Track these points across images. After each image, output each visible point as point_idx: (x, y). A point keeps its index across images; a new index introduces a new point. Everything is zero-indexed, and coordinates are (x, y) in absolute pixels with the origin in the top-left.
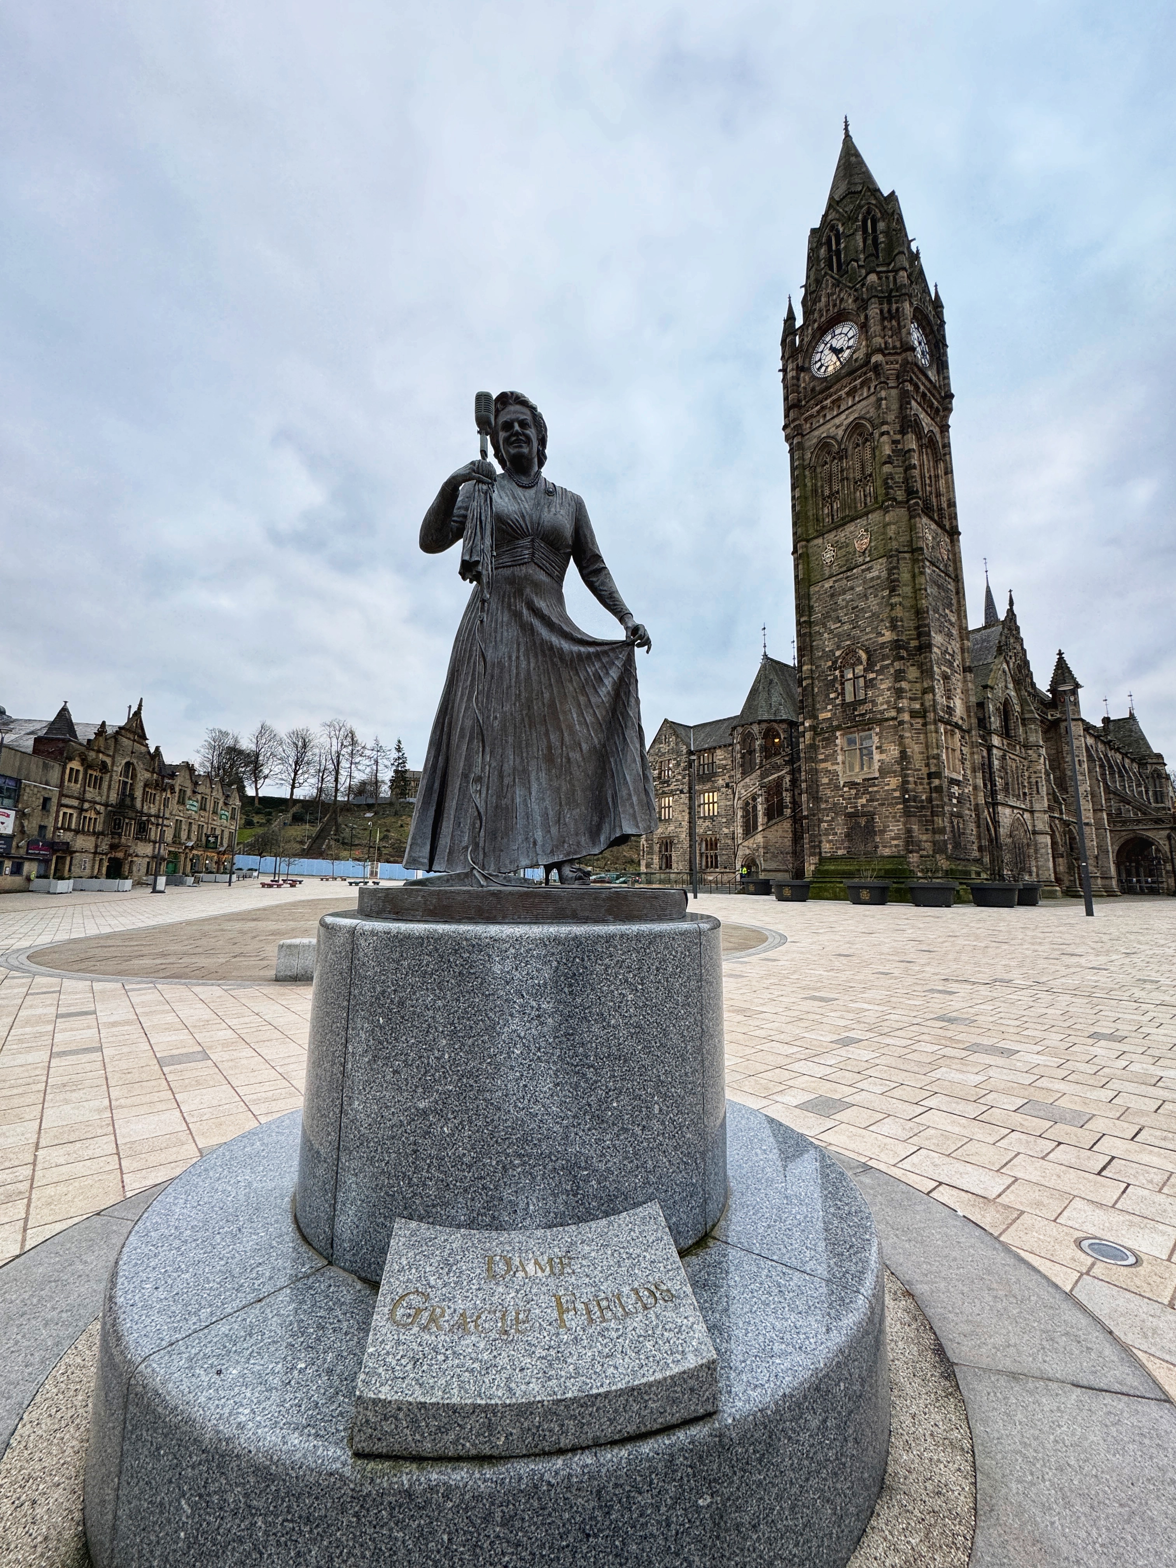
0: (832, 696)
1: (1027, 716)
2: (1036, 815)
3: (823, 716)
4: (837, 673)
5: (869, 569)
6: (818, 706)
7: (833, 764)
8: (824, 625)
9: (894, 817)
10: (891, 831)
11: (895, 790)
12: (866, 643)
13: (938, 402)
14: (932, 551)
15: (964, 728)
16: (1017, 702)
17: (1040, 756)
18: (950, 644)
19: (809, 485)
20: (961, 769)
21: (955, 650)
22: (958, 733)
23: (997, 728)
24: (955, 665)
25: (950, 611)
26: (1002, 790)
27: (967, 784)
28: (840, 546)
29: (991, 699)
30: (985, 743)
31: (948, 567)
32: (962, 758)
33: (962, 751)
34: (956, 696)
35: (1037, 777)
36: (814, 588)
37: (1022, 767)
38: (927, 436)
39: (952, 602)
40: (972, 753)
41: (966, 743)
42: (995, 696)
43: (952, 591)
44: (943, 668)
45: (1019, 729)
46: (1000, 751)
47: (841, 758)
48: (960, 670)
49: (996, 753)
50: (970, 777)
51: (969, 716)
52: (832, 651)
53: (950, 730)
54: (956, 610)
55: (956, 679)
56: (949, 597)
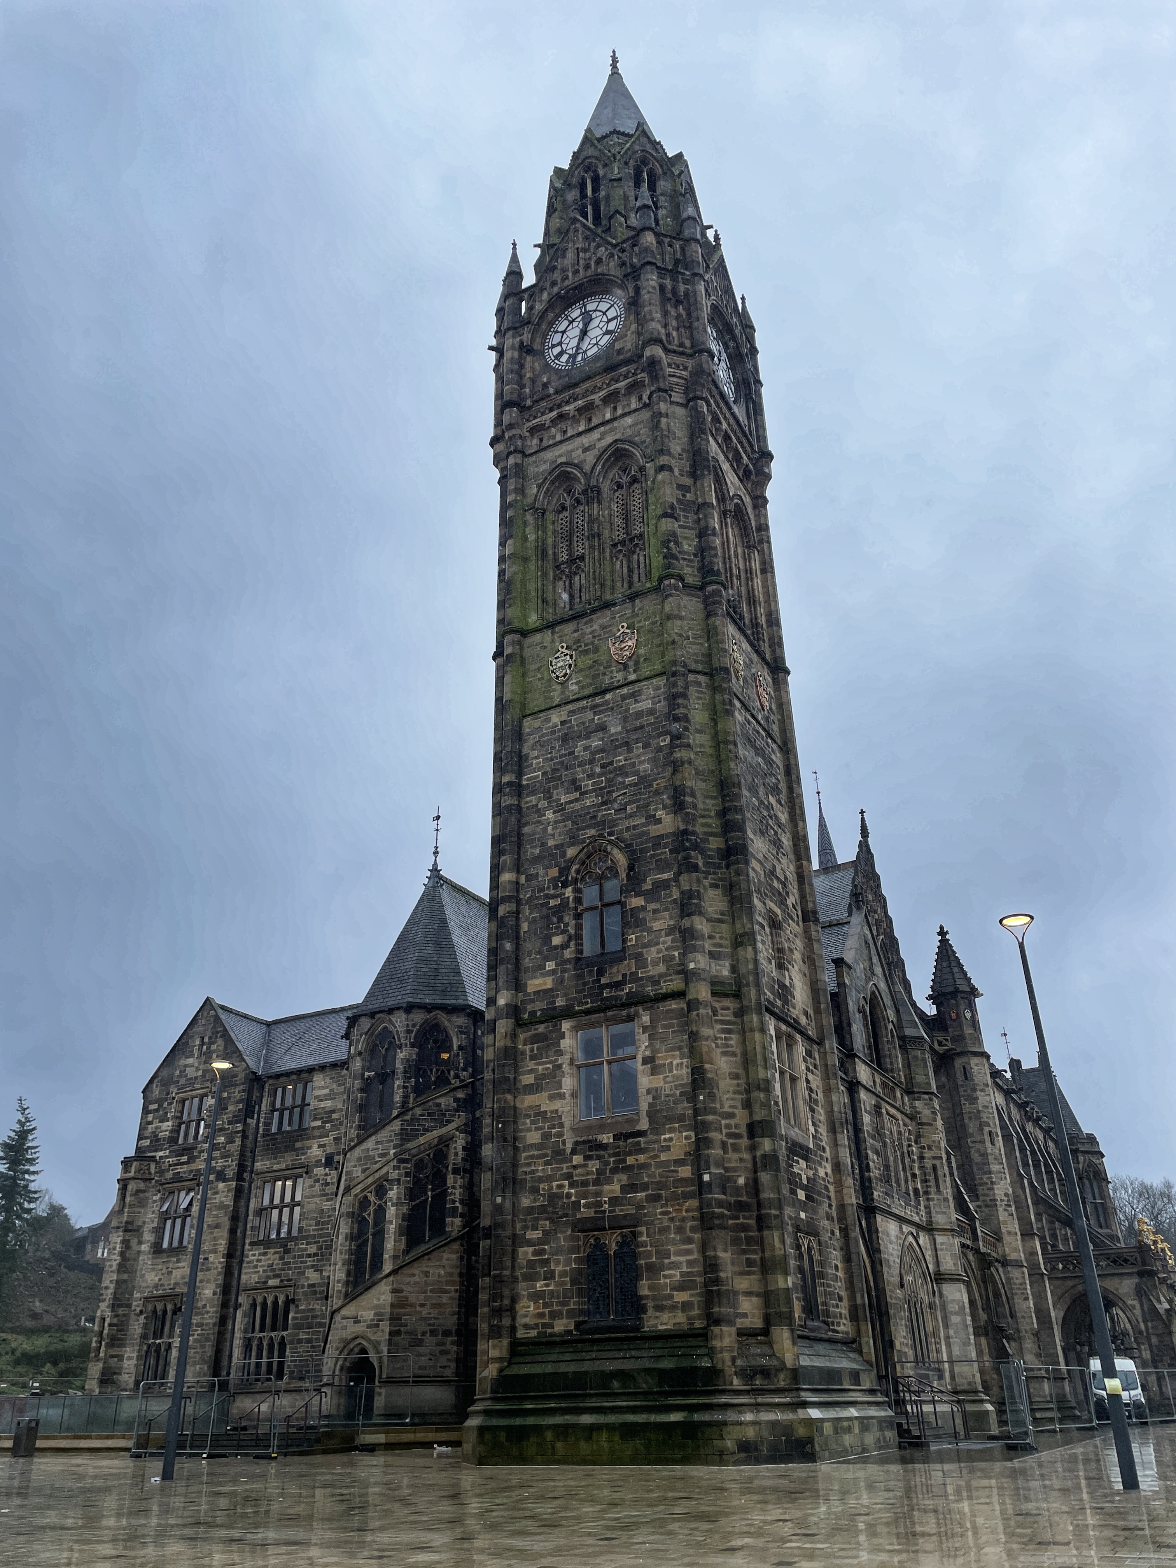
0: (557, 940)
2: (939, 1238)
3: (536, 983)
4: (569, 892)
5: (634, 695)
6: (527, 962)
7: (552, 1098)
8: (548, 795)
9: (680, 1230)
10: (675, 1266)
11: (679, 1162)
12: (626, 835)
13: (749, 458)
14: (744, 686)
15: (811, 1034)
16: (889, 1003)
17: (935, 1113)
18: (779, 861)
19: (531, 537)
20: (810, 1122)
21: (788, 874)
22: (800, 1042)
23: (863, 1047)
24: (789, 903)
25: (777, 801)
26: (880, 1180)
27: (821, 1157)
28: (585, 650)
29: (850, 988)
30: (845, 1077)
31: (771, 724)
32: (810, 1098)
33: (809, 1082)
34: (793, 966)
35: (934, 1158)
36: (531, 723)
37: (907, 1135)
38: (732, 499)
39: (780, 787)
40: (828, 1090)
41: (815, 1066)
42: (855, 984)
43: (778, 767)
44: (768, 903)
45: (897, 1057)
46: (872, 1096)
47: (570, 1083)
48: (798, 916)
49: (865, 1098)
50: (826, 1143)
51: (818, 1011)
52: (560, 847)
53: (786, 1034)
54: (786, 803)
55: (793, 931)
56: (774, 775)
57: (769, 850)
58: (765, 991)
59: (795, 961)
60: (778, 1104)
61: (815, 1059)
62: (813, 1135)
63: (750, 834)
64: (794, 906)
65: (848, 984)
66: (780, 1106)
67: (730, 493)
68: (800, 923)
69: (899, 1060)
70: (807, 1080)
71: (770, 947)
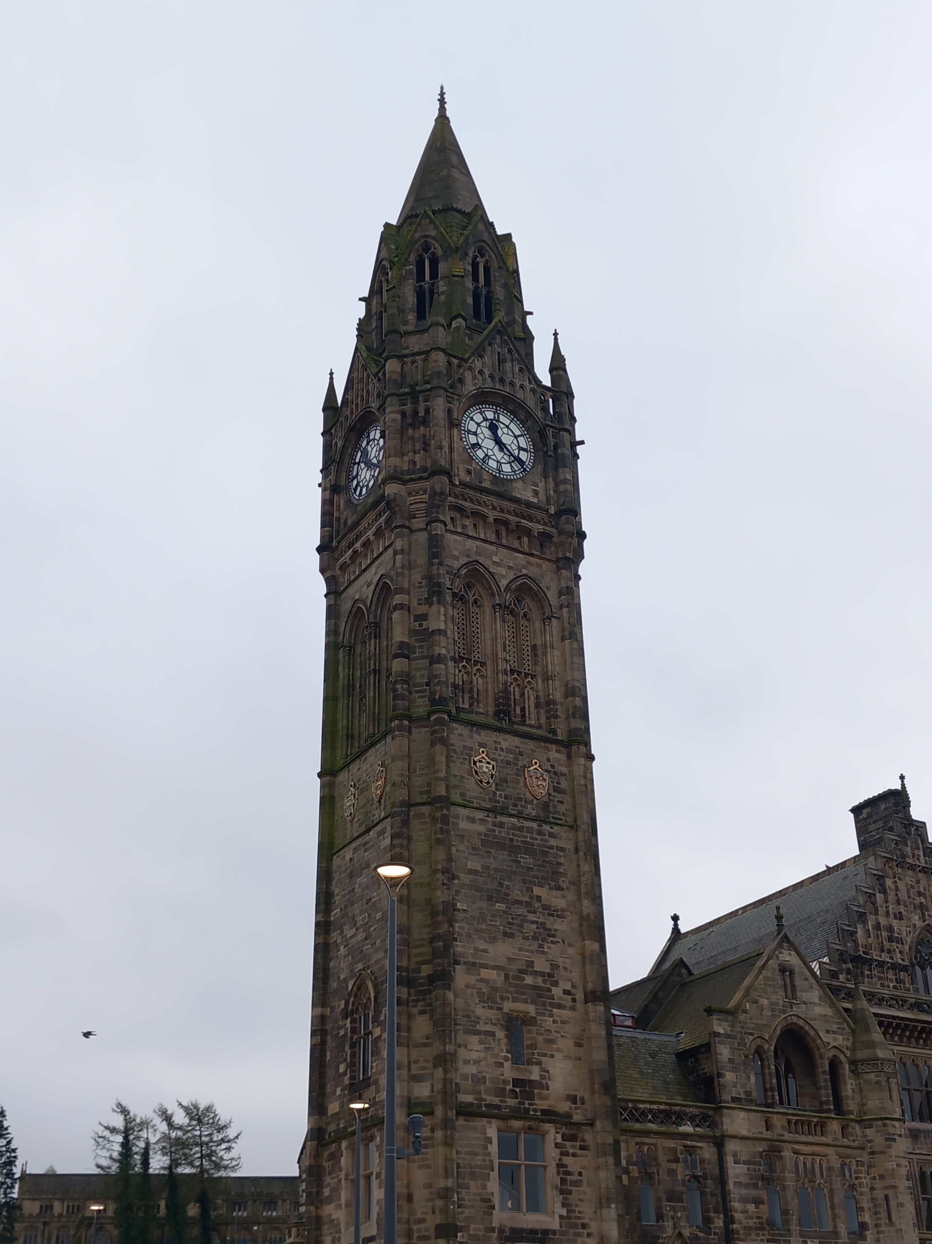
3: (332, 1107)
4: (349, 1023)
6: (328, 1088)
7: (337, 1207)
8: (342, 931)
12: (375, 968)
13: (545, 524)
14: (497, 789)
15: (577, 1118)
16: (835, 1027)
17: (891, 1139)
18: (543, 953)
19: (341, 676)
20: (558, 1205)
21: (560, 961)
22: (553, 1131)
23: (748, 1093)
24: (556, 991)
25: (551, 888)
26: (757, 1229)
27: (576, 1234)
28: (362, 788)
29: (727, 1036)
30: (708, 1132)
31: (555, 807)
32: (563, 1181)
33: (565, 1166)
34: (552, 1056)
35: (886, 1188)
36: (336, 861)
37: (854, 1167)
38: (508, 588)
39: (562, 870)
40: (598, 1168)
41: (582, 1148)
42: (742, 1028)
43: (562, 849)
44: (508, 1006)
45: (846, 1084)
46: (757, 1143)
47: (344, 1195)
48: (574, 1000)
49: (738, 1148)
50: (591, 1219)
51: (593, 1092)
52: (346, 981)
53: (524, 1129)
54: (573, 884)
55: (559, 1020)
56: (550, 862)
57: (521, 949)
58: (485, 1097)
59: (558, 1050)
60: (489, 1200)
61: (583, 1140)
62: (561, 1217)
63: (482, 945)
64: (566, 992)
65: (722, 1032)
66: (496, 1200)
67: (504, 583)
68: (580, 1006)
69: (849, 1086)
70: (560, 1166)
71: (502, 1051)
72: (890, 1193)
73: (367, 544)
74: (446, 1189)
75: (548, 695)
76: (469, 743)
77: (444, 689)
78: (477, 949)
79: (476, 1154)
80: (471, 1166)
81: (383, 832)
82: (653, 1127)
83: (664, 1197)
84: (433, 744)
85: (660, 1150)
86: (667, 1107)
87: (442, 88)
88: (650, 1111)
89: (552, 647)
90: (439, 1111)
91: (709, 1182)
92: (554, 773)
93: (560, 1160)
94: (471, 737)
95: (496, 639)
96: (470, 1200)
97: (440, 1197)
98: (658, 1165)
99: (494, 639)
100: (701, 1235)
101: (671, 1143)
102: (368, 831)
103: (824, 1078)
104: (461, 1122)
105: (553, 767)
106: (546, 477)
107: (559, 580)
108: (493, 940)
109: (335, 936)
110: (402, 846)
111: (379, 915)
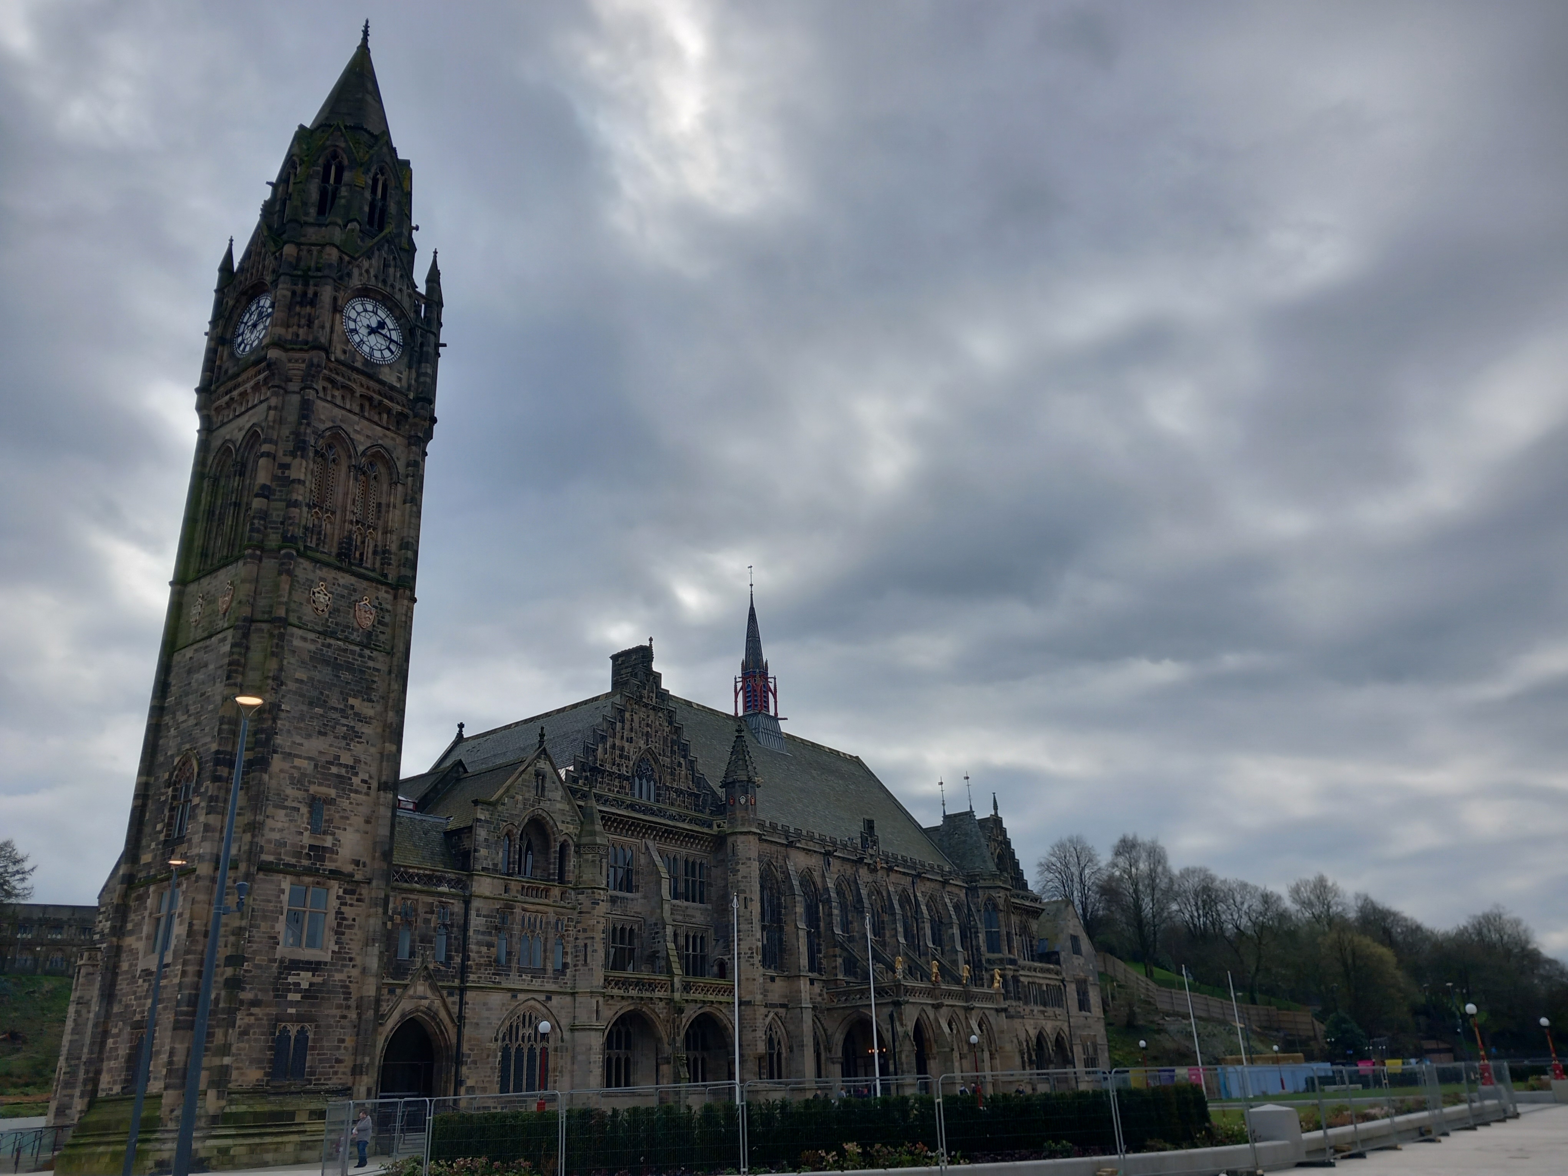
1: (585, 840)
2: (579, 999)
3: (144, 858)
4: (170, 791)
6: (144, 842)
7: (137, 939)
8: (174, 716)
10: (162, 1052)
12: (201, 749)
13: (403, 406)
14: (330, 617)
15: (357, 877)
16: (569, 819)
17: (596, 903)
18: (349, 750)
19: (203, 502)
20: (332, 943)
21: (362, 757)
22: (337, 886)
23: (495, 865)
24: (356, 780)
25: (364, 700)
26: (486, 965)
27: (344, 966)
28: (209, 600)
29: (487, 821)
30: (460, 892)
31: (377, 636)
32: (339, 925)
33: (343, 913)
34: (345, 829)
35: (586, 938)
36: (177, 657)
37: (565, 922)
38: (364, 453)
39: (374, 686)
40: (369, 916)
41: (358, 900)
42: (499, 816)
43: (378, 670)
44: (313, 789)
45: (570, 861)
46: (496, 902)
47: (146, 929)
48: (369, 788)
49: (481, 905)
50: (358, 954)
51: (374, 858)
52: (172, 756)
53: (313, 883)
54: (383, 698)
55: (354, 802)
56: (366, 679)
57: (331, 745)
58: (283, 857)
59: (350, 825)
60: (275, 938)
61: (360, 894)
62: (333, 952)
63: (298, 739)
64: (364, 781)
65: (483, 818)
66: (281, 938)
67: (361, 449)
68: (373, 792)
69: (572, 863)
70: (339, 913)
71: (303, 823)
72: (589, 942)
73: (244, 394)
74: (240, 928)
75: (385, 546)
76: (311, 576)
77: (296, 530)
78: (294, 743)
79: (269, 901)
80: (264, 911)
81: (224, 639)
82: (418, 886)
83: (418, 939)
84: (280, 573)
85: (420, 904)
86: (431, 873)
87: (367, 22)
88: (417, 875)
89: (394, 507)
90: (243, 867)
91: (455, 929)
92: (380, 609)
93: (339, 908)
94: (314, 572)
95: (347, 494)
96: (259, 937)
97: (233, 934)
98: (417, 915)
99: (346, 494)
100: (442, 968)
101: (430, 899)
102: (210, 636)
103: (554, 856)
104: (261, 875)
105: (380, 604)
106: (410, 368)
107: (409, 453)
108: (309, 736)
109: (167, 719)
110: (240, 654)
111: (211, 707)
